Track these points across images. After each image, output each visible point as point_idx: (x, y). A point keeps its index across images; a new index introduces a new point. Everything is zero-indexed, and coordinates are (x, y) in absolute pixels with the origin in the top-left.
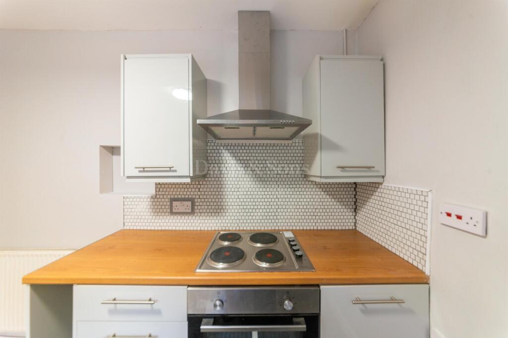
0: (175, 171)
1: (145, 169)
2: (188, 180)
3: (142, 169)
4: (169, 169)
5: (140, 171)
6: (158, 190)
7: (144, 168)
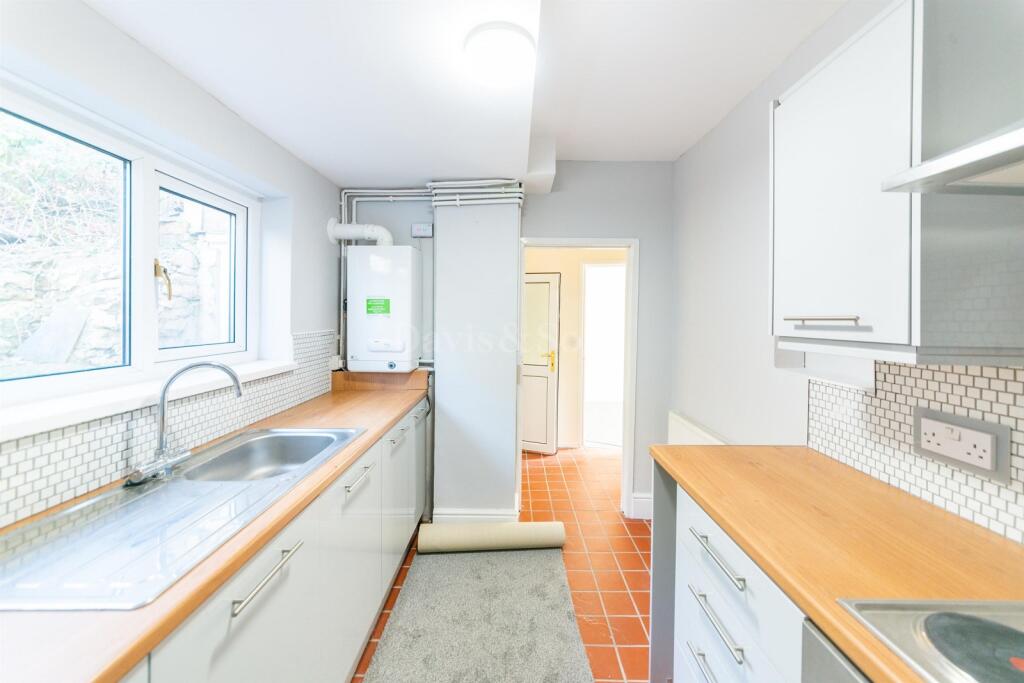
0: (868, 329)
1: (807, 323)
2: (910, 358)
3: (800, 323)
4: (852, 323)
5: (797, 327)
6: (880, 377)
7: (803, 320)
